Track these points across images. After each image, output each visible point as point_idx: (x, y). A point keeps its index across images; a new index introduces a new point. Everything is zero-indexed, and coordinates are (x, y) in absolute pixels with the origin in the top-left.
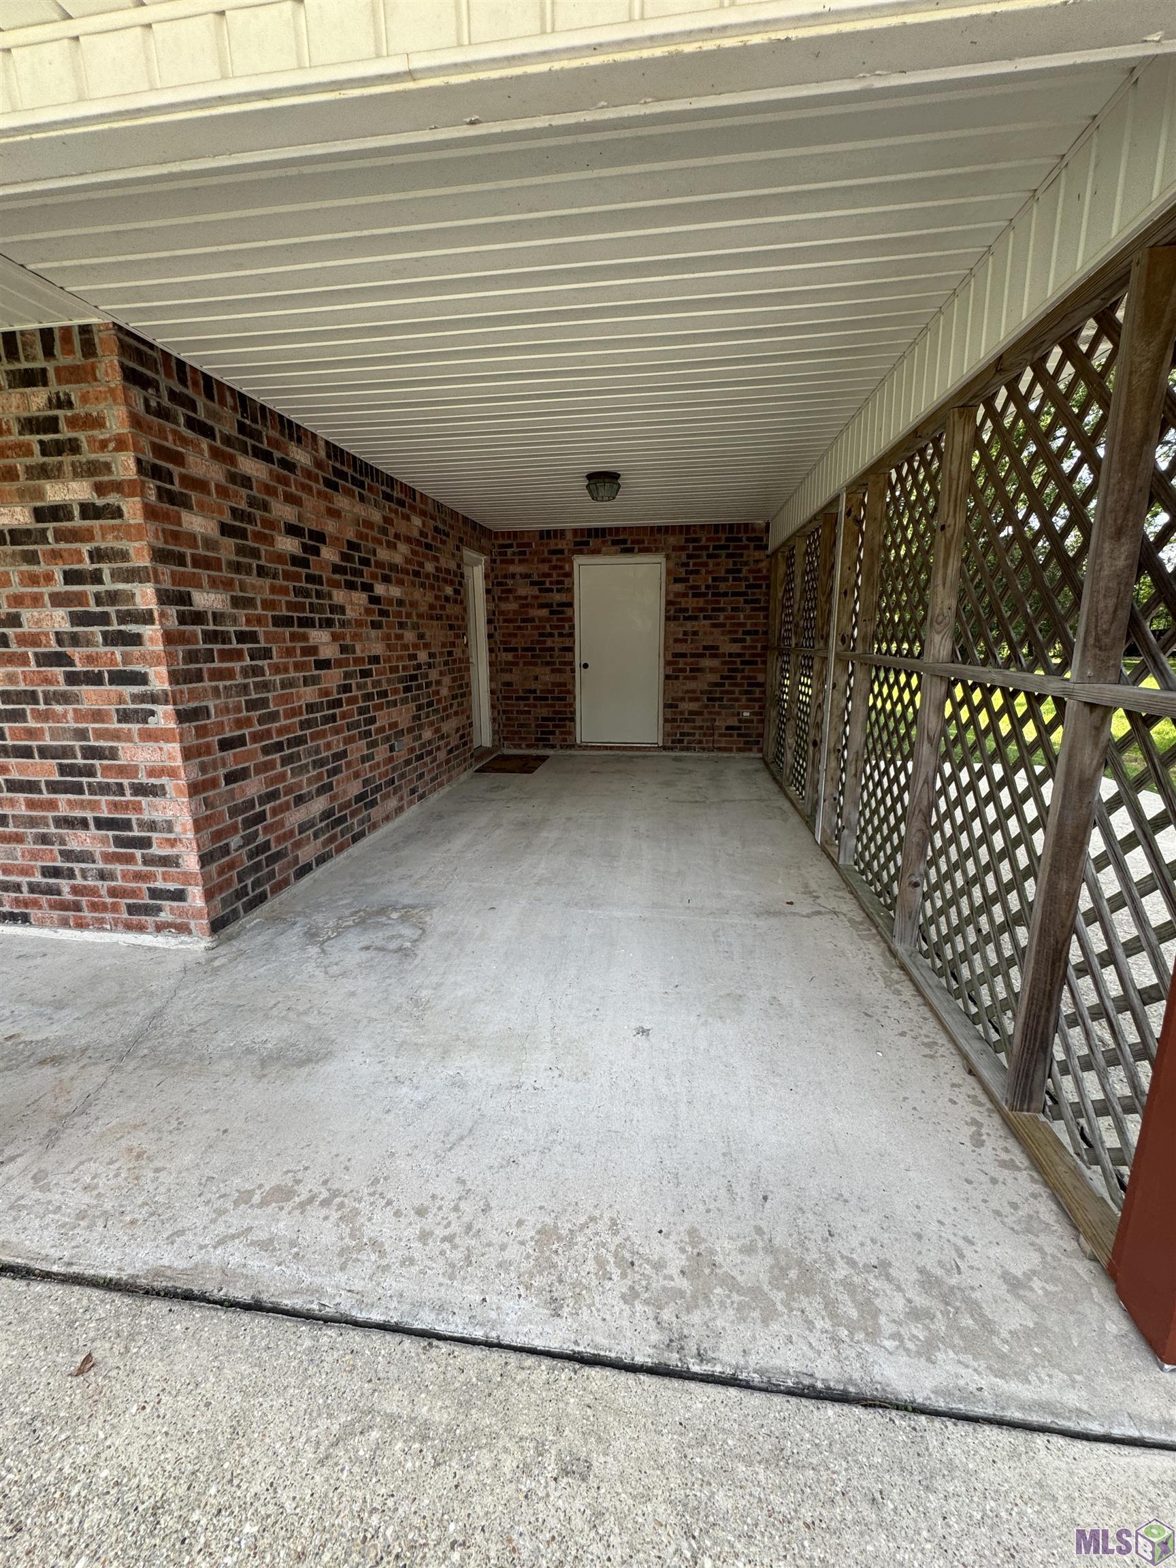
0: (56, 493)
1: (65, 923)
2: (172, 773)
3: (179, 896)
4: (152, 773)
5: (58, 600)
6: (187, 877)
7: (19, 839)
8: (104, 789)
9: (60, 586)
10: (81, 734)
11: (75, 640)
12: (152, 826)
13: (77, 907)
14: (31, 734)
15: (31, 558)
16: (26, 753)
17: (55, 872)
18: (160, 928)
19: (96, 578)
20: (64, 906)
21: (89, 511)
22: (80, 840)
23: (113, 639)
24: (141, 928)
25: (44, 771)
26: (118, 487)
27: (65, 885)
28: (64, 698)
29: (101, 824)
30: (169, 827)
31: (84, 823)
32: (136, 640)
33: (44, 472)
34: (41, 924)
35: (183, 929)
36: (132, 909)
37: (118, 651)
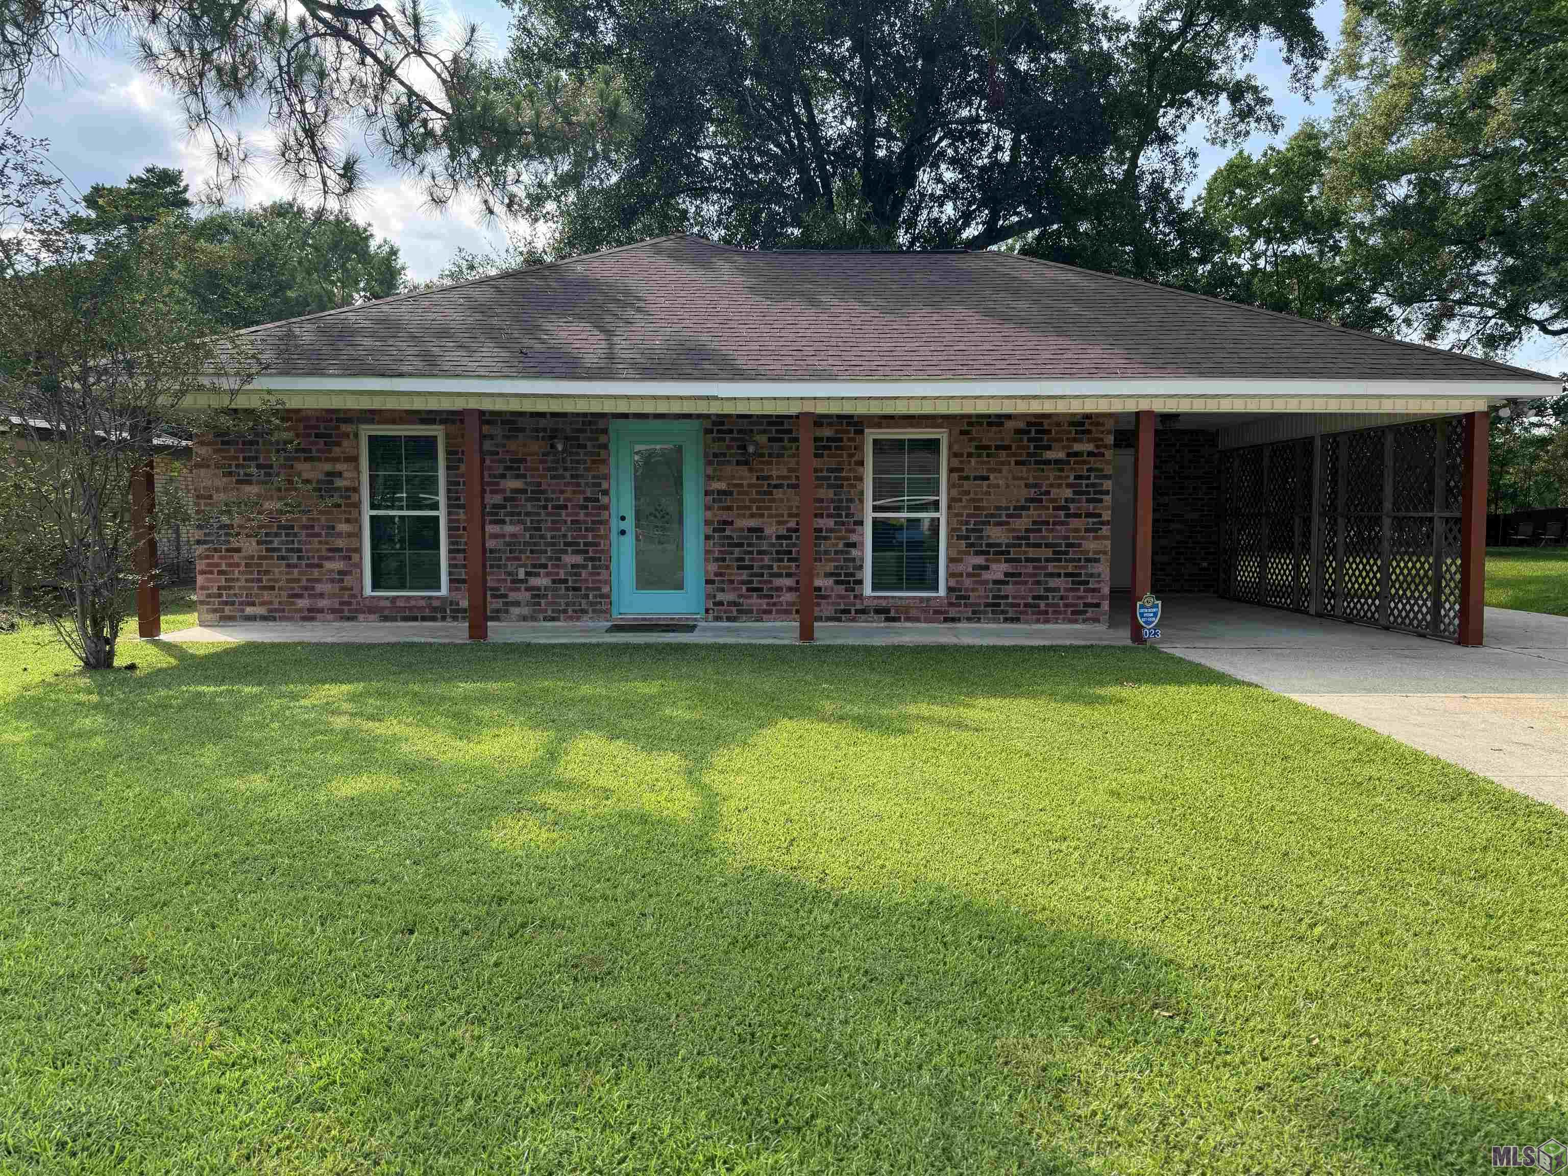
0: (1077, 447)
1: (1038, 621)
2: (1105, 553)
3: (1097, 605)
4: (1095, 553)
5: (1069, 486)
6: (1103, 598)
7: (1026, 583)
8: (1073, 560)
9: (1071, 480)
10: (1067, 538)
11: (1073, 501)
12: (1092, 575)
13: (1046, 612)
14: (1043, 538)
15: (1062, 470)
16: (1038, 546)
17: (1039, 598)
18: (1084, 621)
19: (1088, 478)
20: (1040, 613)
21: (1090, 454)
22: (1053, 583)
23: (1089, 501)
24: (1075, 621)
25: (1049, 553)
26: (1106, 447)
27: (1042, 604)
28: (1062, 523)
29: (1067, 575)
30: (1099, 575)
31: (1059, 575)
32: (1101, 501)
33: (1075, 440)
34: (1027, 622)
35: (1096, 620)
36: (1073, 613)
37: (1091, 506)
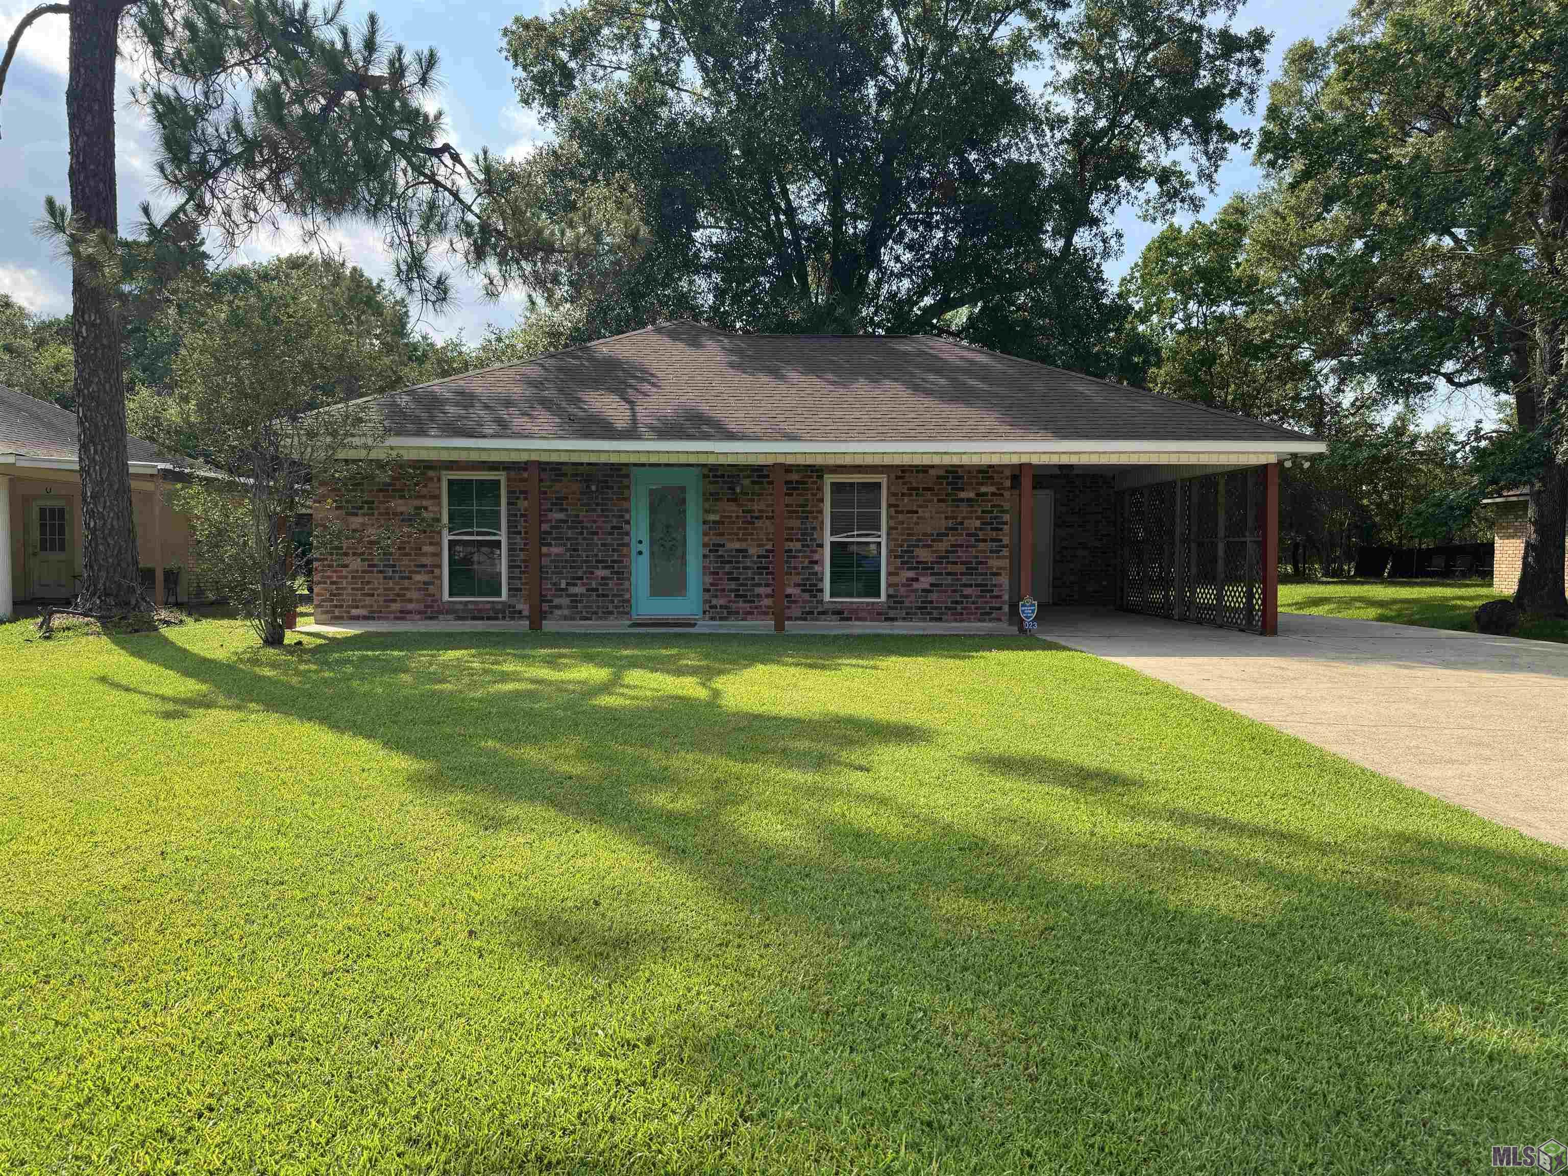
0: (983, 489)
1: (956, 620)
2: (1004, 569)
3: (1000, 608)
4: (998, 568)
5: (977, 518)
6: (1004, 603)
7: (946, 592)
8: (982, 574)
9: (979, 514)
10: (977, 557)
11: (981, 529)
12: (995, 586)
13: (962, 614)
14: (959, 557)
15: (972, 506)
16: (956, 563)
17: (957, 602)
18: (990, 620)
19: (992, 512)
20: (957, 614)
21: (993, 494)
22: (967, 591)
23: (992, 529)
24: (984, 621)
25: (961, 568)
26: (1004, 489)
27: (959, 607)
28: (974, 546)
29: (977, 585)
30: (1001, 586)
31: (971, 586)
32: (1001, 529)
33: (982, 484)
34: (946, 621)
35: (999, 620)
36: (982, 614)
37: (994, 533)
